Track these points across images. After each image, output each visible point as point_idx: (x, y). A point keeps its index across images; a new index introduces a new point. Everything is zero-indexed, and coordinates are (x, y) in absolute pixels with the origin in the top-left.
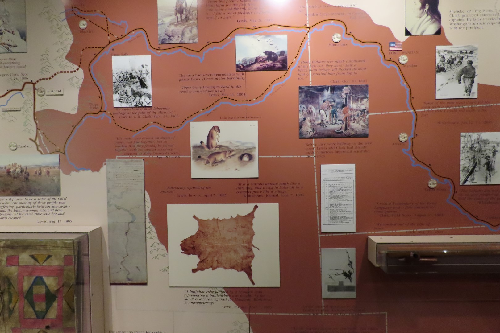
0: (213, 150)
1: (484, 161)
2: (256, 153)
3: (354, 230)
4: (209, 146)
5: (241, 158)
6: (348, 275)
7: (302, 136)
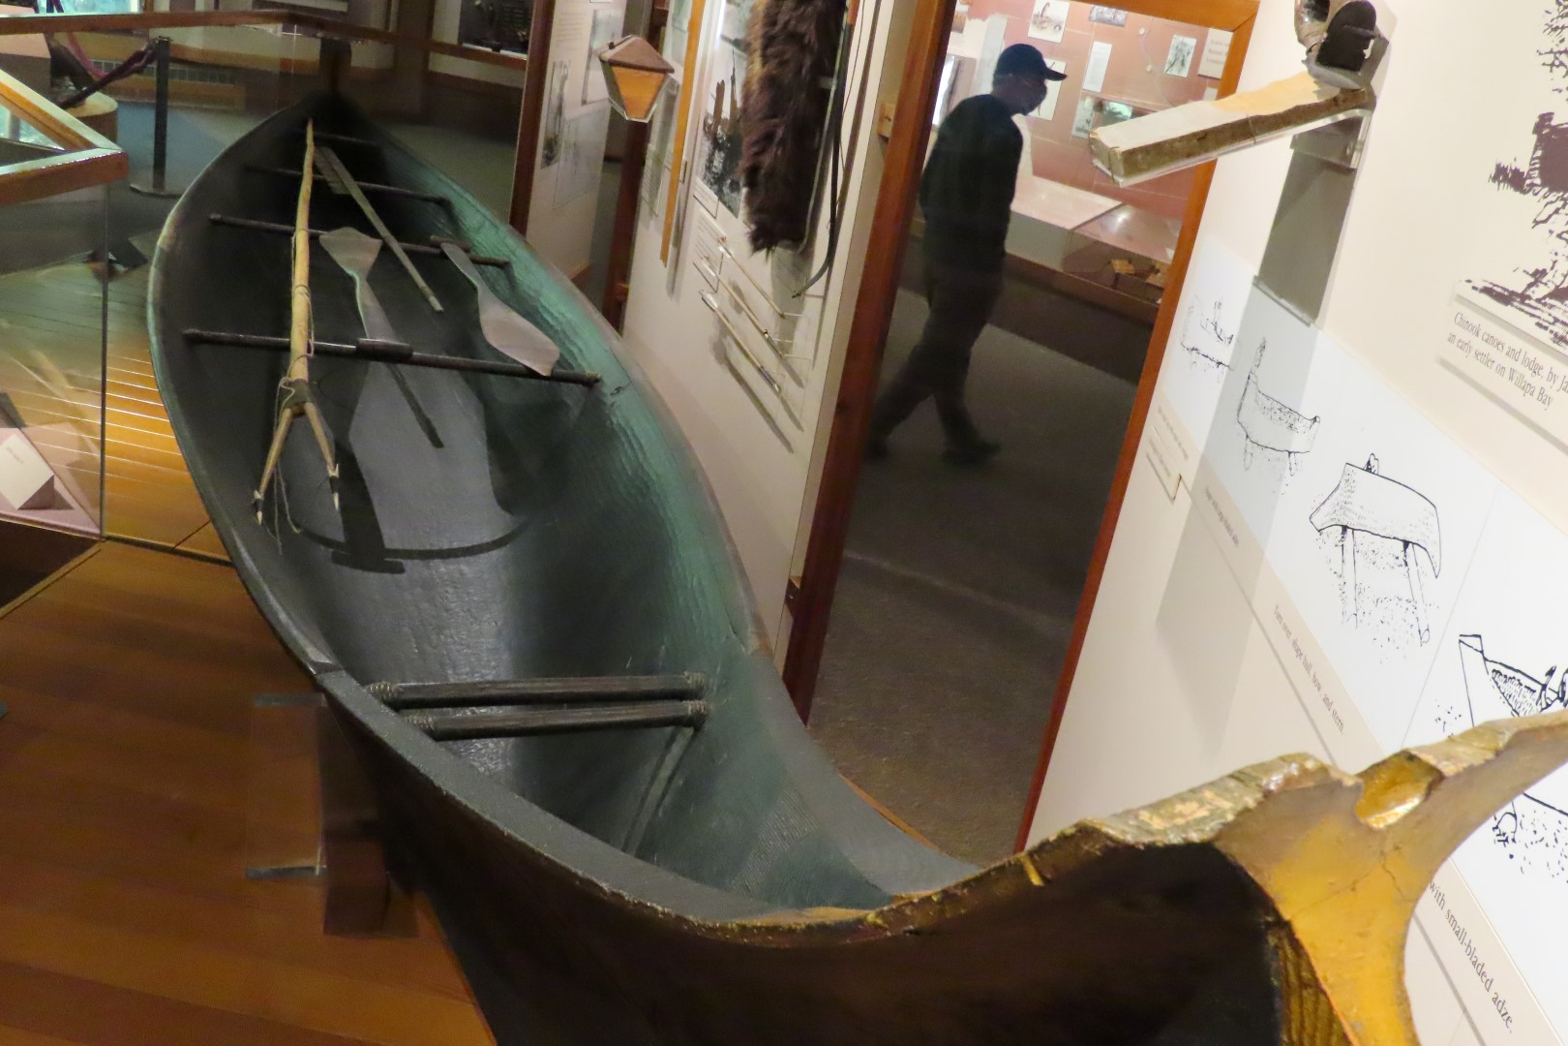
0: (1043, 19)
1: (1181, 59)
2: (1063, 26)
3: (1099, 91)
4: (1042, 16)
5: (1055, 28)
6: (1088, 122)
7: (1090, 19)
